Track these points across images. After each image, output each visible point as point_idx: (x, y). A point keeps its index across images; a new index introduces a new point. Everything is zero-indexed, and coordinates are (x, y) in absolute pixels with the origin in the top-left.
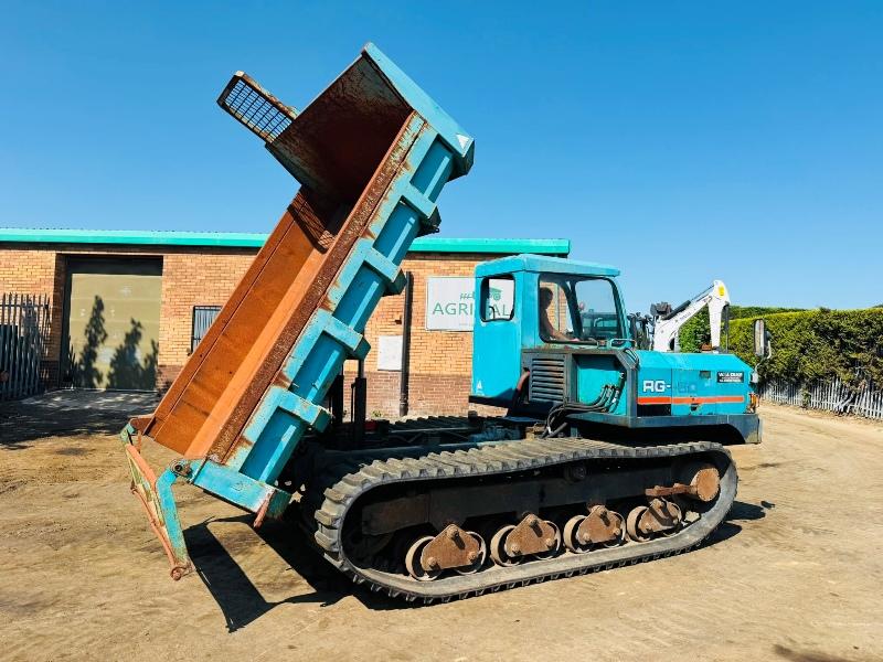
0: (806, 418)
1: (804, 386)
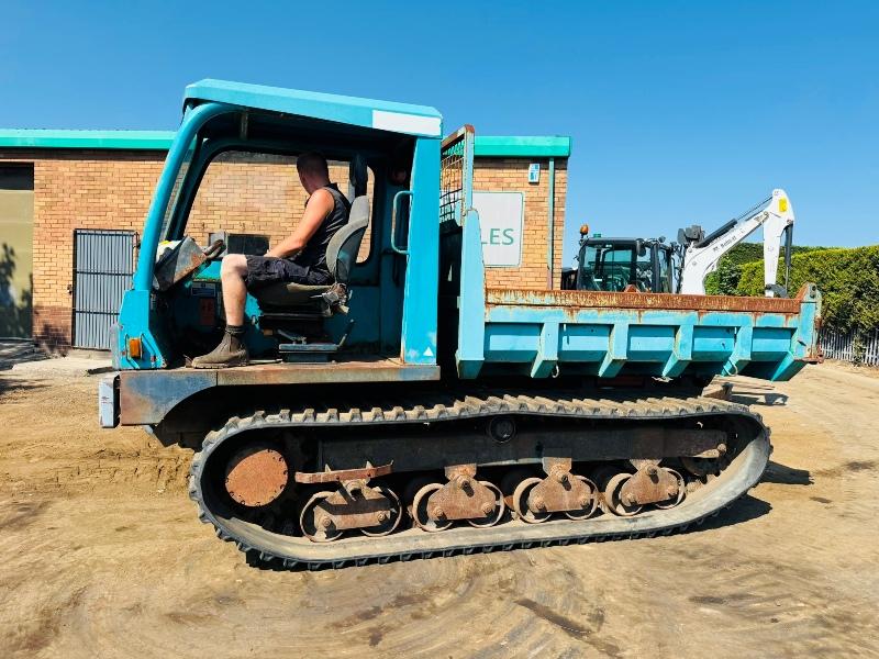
0: (860, 378)
1: (857, 337)
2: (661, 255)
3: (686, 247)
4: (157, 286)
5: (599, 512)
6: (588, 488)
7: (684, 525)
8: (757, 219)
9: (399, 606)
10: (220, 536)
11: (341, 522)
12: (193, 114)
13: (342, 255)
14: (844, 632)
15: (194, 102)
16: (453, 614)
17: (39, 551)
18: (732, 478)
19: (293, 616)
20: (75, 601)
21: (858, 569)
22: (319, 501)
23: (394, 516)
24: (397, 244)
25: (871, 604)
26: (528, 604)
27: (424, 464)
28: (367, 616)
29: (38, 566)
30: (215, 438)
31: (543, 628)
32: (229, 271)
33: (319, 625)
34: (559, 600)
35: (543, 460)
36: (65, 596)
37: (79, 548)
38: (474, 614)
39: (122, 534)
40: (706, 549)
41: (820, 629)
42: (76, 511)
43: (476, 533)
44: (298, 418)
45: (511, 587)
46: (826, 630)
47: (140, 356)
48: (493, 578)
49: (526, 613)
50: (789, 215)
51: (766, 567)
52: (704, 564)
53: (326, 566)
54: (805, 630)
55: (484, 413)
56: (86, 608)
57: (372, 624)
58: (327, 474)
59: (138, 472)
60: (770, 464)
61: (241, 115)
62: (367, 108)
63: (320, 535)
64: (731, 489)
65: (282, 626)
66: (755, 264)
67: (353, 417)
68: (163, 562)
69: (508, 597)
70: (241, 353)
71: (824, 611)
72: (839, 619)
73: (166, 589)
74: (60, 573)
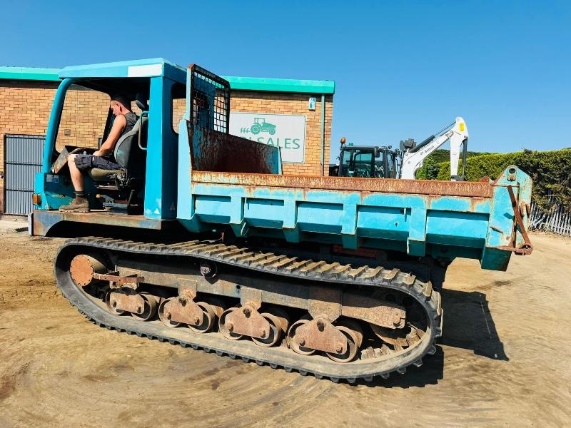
2: (389, 157)
3: (405, 152)
8: (447, 135)
9: (229, 367)
14: (484, 373)
19: (164, 375)
20: (24, 371)
28: (209, 373)
33: (180, 379)
36: (17, 368)
37: (23, 339)
39: (51, 331)
41: (471, 372)
42: (18, 318)
46: (474, 372)
50: (465, 133)
54: (464, 373)
56: (31, 375)
57: (213, 377)
59: (57, 293)
65: (158, 381)
71: (474, 363)
72: (482, 367)
73: (82, 362)
74: (12, 355)
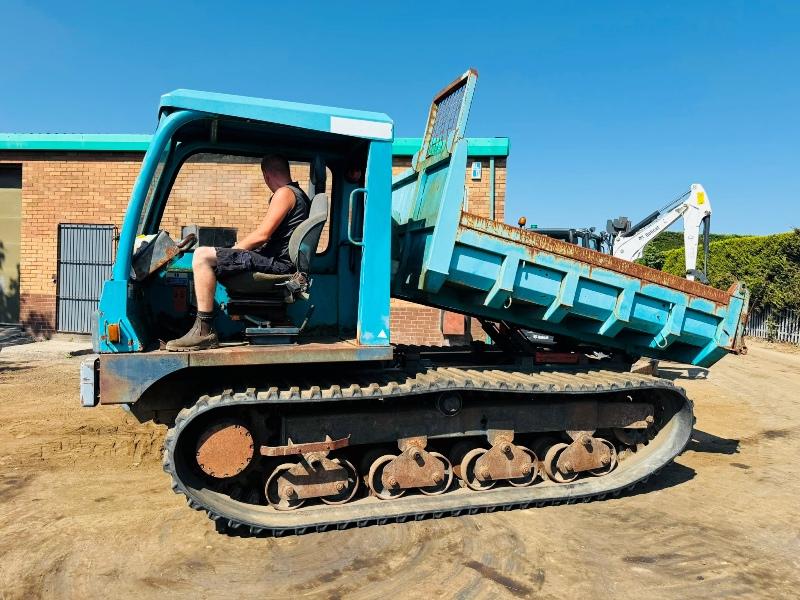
1: (770, 316)
3: (615, 236)
4: (134, 276)
5: (539, 480)
6: (529, 458)
7: (616, 490)
8: (678, 211)
9: (356, 569)
10: (191, 505)
11: (303, 491)
12: (167, 121)
13: (303, 247)
14: (764, 589)
15: (169, 110)
16: (406, 576)
17: (24, 522)
18: (659, 447)
19: (259, 580)
20: (57, 568)
21: (776, 529)
22: (283, 473)
23: (352, 486)
24: (353, 236)
25: (788, 562)
26: (475, 566)
27: (378, 437)
28: (327, 579)
29: (23, 535)
30: (187, 415)
31: (489, 588)
32: (201, 262)
33: (283, 589)
34: (504, 561)
35: (488, 433)
36: (48, 563)
37: (61, 517)
38: (425, 575)
39: (102, 504)
40: (637, 512)
41: (742, 586)
42: (59, 484)
43: (426, 500)
44: (263, 396)
45: (460, 550)
46: (747, 586)
47: (119, 340)
48: (442, 543)
49: (473, 574)
50: (707, 207)
51: (691, 529)
52: (635, 526)
53: (289, 532)
54: (729, 586)
55: (434, 389)
56: (67, 574)
57: (332, 586)
58: (290, 448)
59: (116, 446)
60: (695, 433)
61: (211, 121)
62: (325, 115)
63: (284, 504)
64: (659, 457)
65: (248, 589)
66: (677, 251)
67: (313, 395)
68: (139, 530)
69: (456, 559)
70: (211, 336)
71: (745, 569)
72: (759, 576)
73: (141, 556)
74: (43, 541)
